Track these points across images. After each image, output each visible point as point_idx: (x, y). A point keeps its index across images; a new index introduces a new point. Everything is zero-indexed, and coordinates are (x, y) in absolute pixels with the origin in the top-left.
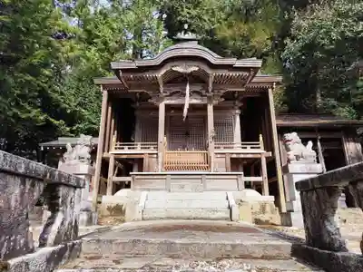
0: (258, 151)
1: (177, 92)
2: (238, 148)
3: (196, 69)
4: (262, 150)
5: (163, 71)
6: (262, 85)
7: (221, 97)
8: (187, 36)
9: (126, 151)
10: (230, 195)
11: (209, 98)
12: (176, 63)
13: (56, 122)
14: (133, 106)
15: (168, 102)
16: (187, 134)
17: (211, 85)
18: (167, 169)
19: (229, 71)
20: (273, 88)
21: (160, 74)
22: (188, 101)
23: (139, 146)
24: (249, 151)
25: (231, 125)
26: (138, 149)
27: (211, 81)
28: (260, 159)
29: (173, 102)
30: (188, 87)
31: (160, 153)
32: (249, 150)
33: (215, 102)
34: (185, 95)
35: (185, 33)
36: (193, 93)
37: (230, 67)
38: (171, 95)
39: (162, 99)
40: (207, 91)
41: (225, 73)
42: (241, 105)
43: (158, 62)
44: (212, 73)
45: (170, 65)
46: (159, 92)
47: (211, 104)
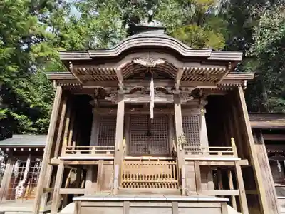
1: (140, 89)
3: (163, 62)
5: (123, 64)
6: (232, 83)
7: (190, 95)
8: (151, 24)
11: (177, 97)
12: (138, 55)
13: (18, 117)
14: (91, 103)
15: (128, 100)
16: (149, 134)
17: (178, 81)
19: (202, 64)
20: (243, 87)
21: (119, 68)
22: (153, 99)
23: (94, 150)
24: (221, 158)
25: (197, 125)
26: (92, 154)
29: (135, 100)
30: (152, 83)
32: (220, 156)
33: (183, 101)
34: (148, 93)
35: (149, 21)
37: (203, 60)
38: (132, 92)
39: (122, 97)
40: (175, 89)
41: (197, 67)
43: (117, 53)
44: (182, 68)
45: (131, 56)
46: (118, 89)
47: (178, 103)
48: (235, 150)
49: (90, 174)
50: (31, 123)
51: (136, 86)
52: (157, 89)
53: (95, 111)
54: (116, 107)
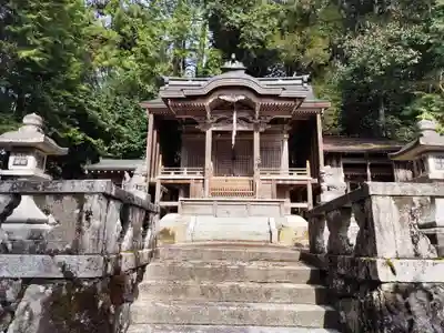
0: (304, 177)
1: (225, 119)
2: (285, 174)
3: (243, 98)
4: (308, 177)
5: (211, 100)
7: (268, 124)
8: (234, 66)
9: (172, 176)
10: (272, 220)
11: (256, 126)
12: (223, 93)
13: (94, 141)
14: (179, 129)
15: (215, 129)
17: (257, 112)
18: (213, 195)
19: (274, 100)
20: (321, 114)
21: (208, 103)
22: (235, 128)
23: (185, 171)
24: (296, 178)
25: (279, 150)
26: (184, 175)
27: (257, 108)
28: (306, 185)
29: (220, 129)
30: (235, 114)
31: (206, 178)
32: (295, 176)
33: (262, 129)
34: (232, 122)
35: (232, 63)
36: (240, 119)
37: (276, 97)
38: (217, 122)
39: (210, 126)
40: (254, 118)
41: (272, 102)
42: (289, 128)
43: (206, 92)
44: (258, 103)
45: (217, 93)
46: (206, 118)
47: (257, 131)
48: (308, 171)
49: (182, 192)
50: (106, 149)
51: (221, 116)
52: (239, 119)
53: (183, 136)
54: (205, 133)
